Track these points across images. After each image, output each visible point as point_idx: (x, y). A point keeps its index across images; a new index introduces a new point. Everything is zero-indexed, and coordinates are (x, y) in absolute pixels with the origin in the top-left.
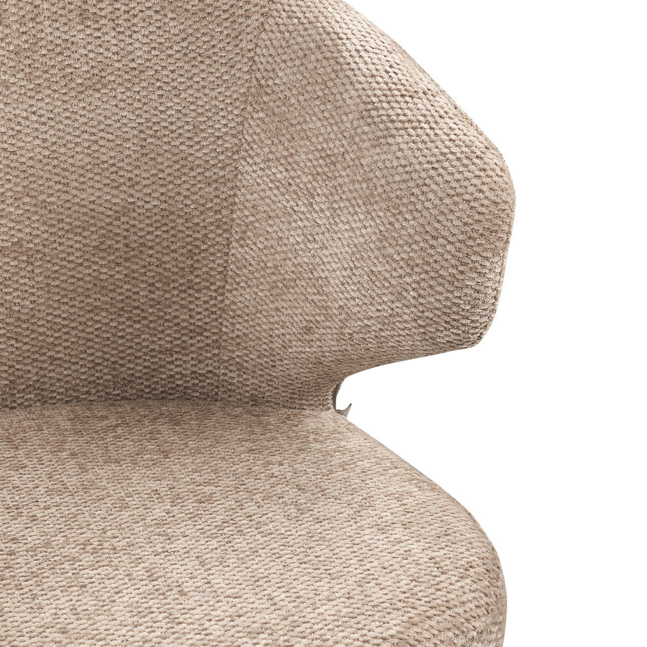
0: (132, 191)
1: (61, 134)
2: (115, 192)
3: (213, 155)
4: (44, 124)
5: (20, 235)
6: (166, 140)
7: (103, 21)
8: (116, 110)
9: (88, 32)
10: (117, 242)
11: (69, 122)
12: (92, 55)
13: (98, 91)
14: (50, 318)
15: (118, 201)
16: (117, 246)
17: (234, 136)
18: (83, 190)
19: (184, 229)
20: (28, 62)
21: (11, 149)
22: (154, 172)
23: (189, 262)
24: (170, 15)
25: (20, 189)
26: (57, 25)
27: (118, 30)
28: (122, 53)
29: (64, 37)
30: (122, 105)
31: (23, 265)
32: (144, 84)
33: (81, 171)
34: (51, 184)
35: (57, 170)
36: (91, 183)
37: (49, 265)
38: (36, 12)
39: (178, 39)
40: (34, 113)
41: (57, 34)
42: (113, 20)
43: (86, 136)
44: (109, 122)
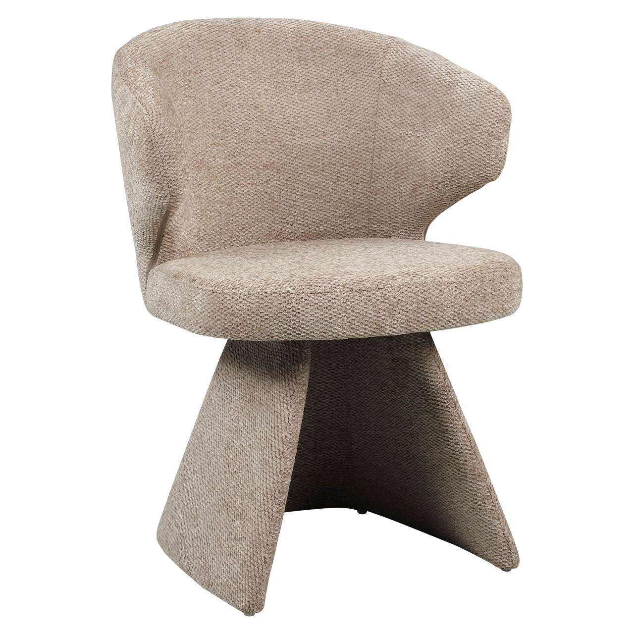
0: (325, 138)
1: (291, 112)
2: (317, 139)
3: (363, 117)
4: (283, 108)
5: (274, 159)
6: (340, 113)
7: (309, 61)
8: (316, 101)
9: (302, 66)
10: (318, 163)
11: (294, 107)
12: (304, 77)
13: (307, 92)
14: (288, 200)
15: (318, 143)
16: (318, 165)
17: (373, 107)
18: (302, 138)
19: (350, 154)
20: (275, 80)
21: (269, 119)
22: (335, 128)
23: (353, 170)
24: (341, 57)
25: (273, 137)
26: (288, 64)
27: (316, 65)
28: (318, 75)
29: (292, 69)
30: (319, 98)
31: (275, 174)
32: (329, 88)
33: (301, 129)
34: (287, 135)
35: (290, 129)
36: (305, 135)
37: (287, 174)
38: (279, 58)
39: (344, 67)
40: (279, 103)
41: (288, 67)
42: (313, 61)
43: (303, 113)
44: (313, 106)
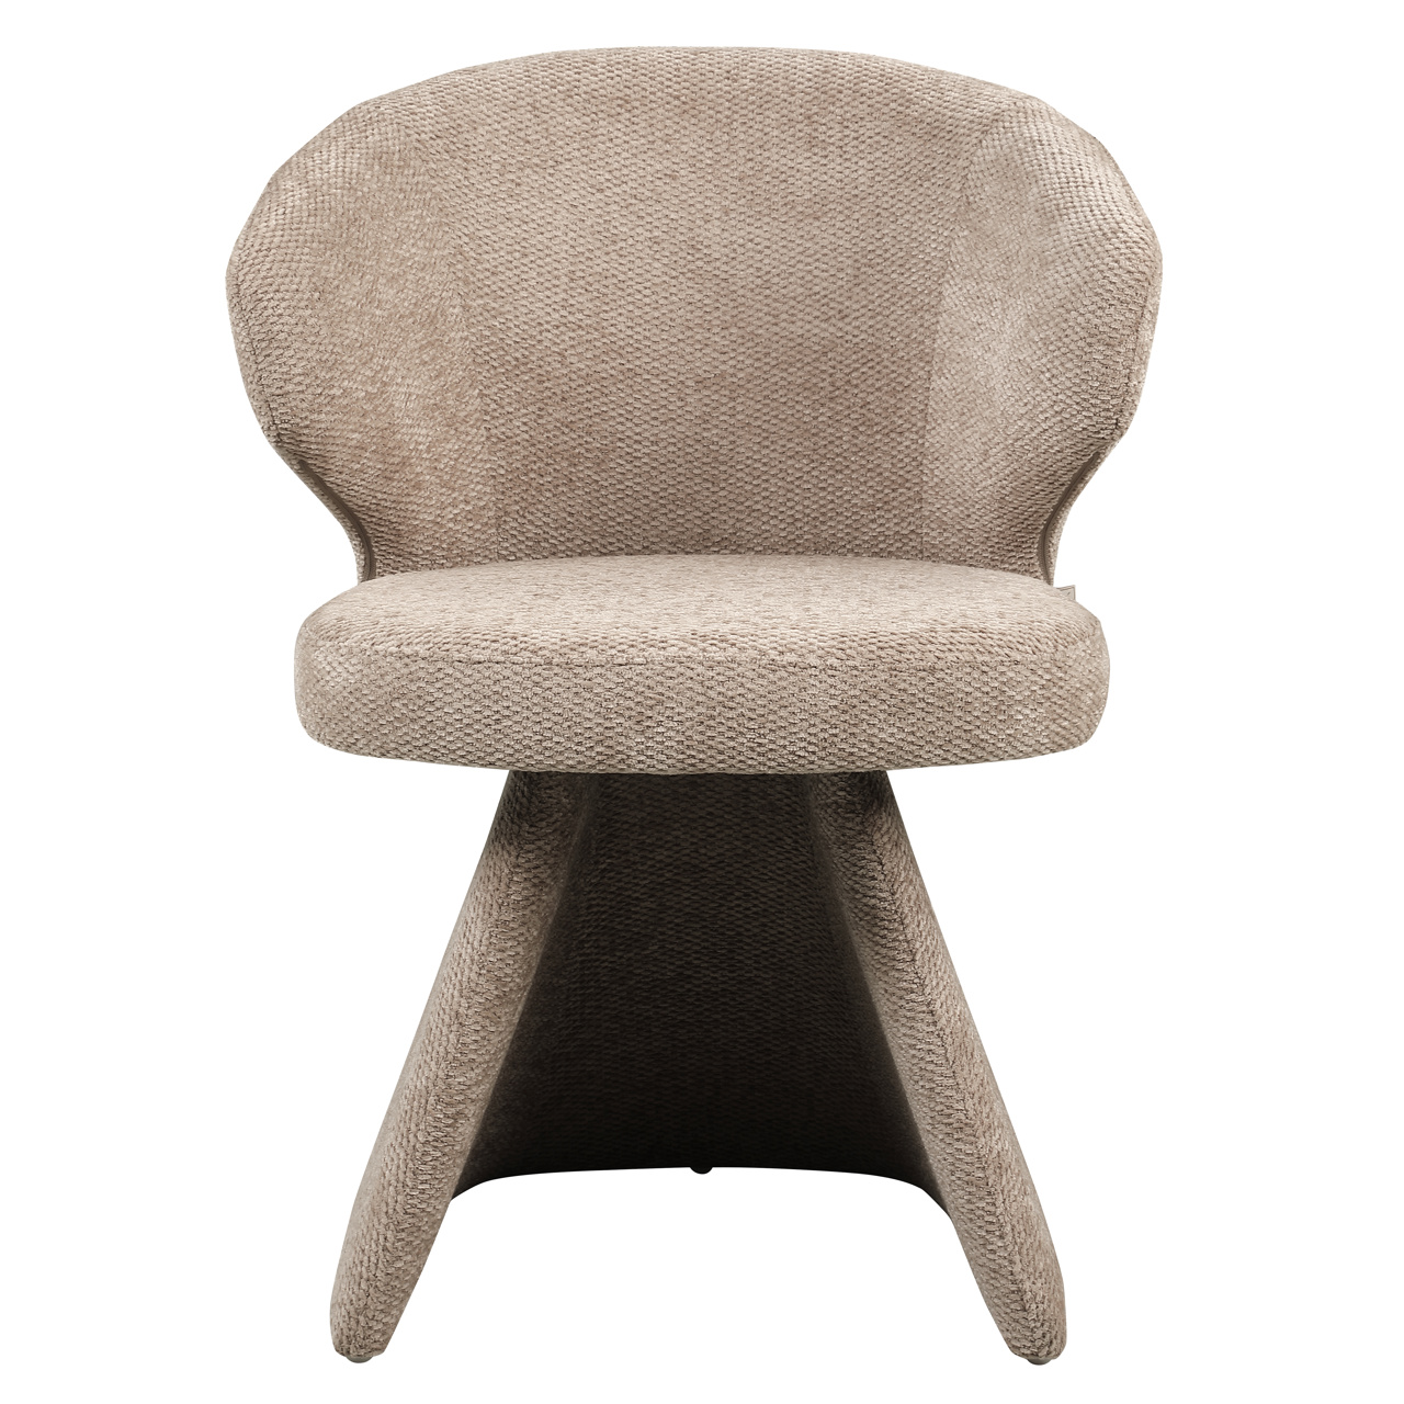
0: (840, 324)
1: (775, 263)
2: (824, 325)
3: (921, 281)
4: (760, 252)
5: (722, 367)
6: (879, 268)
7: (832, 148)
8: (833, 239)
9: (815, 159)
10: (824, 380)
11: (785, 251)
12: (815, 183)
13: (817, 219)
14: (749, 462)
15: (827, 334)
16: (822, 385)
17: (941, 259)
18: (793, 323)
19: (889, 364)
20: (750, 188)
21: (724, 276)
22: (864, 303)
23: (893, 401)
24: (897, 139)
25: (727, 318)
26: (783, 152)
27: (845, 157)
28: (846, 180)
29: (790, 164)
30: (840, 233)
31: (724, 400)
32: (864, 211)
33: (792, 303)
34: (760, 315)
35: (769, 301)
36: (800, 315)
37: (752, 403)
38: (765, 138)
39: (901, 163)
40: (751, 241)
41: (783, 161)
42: (841, 147)
43: (800, 266)
44: (825, 251)
